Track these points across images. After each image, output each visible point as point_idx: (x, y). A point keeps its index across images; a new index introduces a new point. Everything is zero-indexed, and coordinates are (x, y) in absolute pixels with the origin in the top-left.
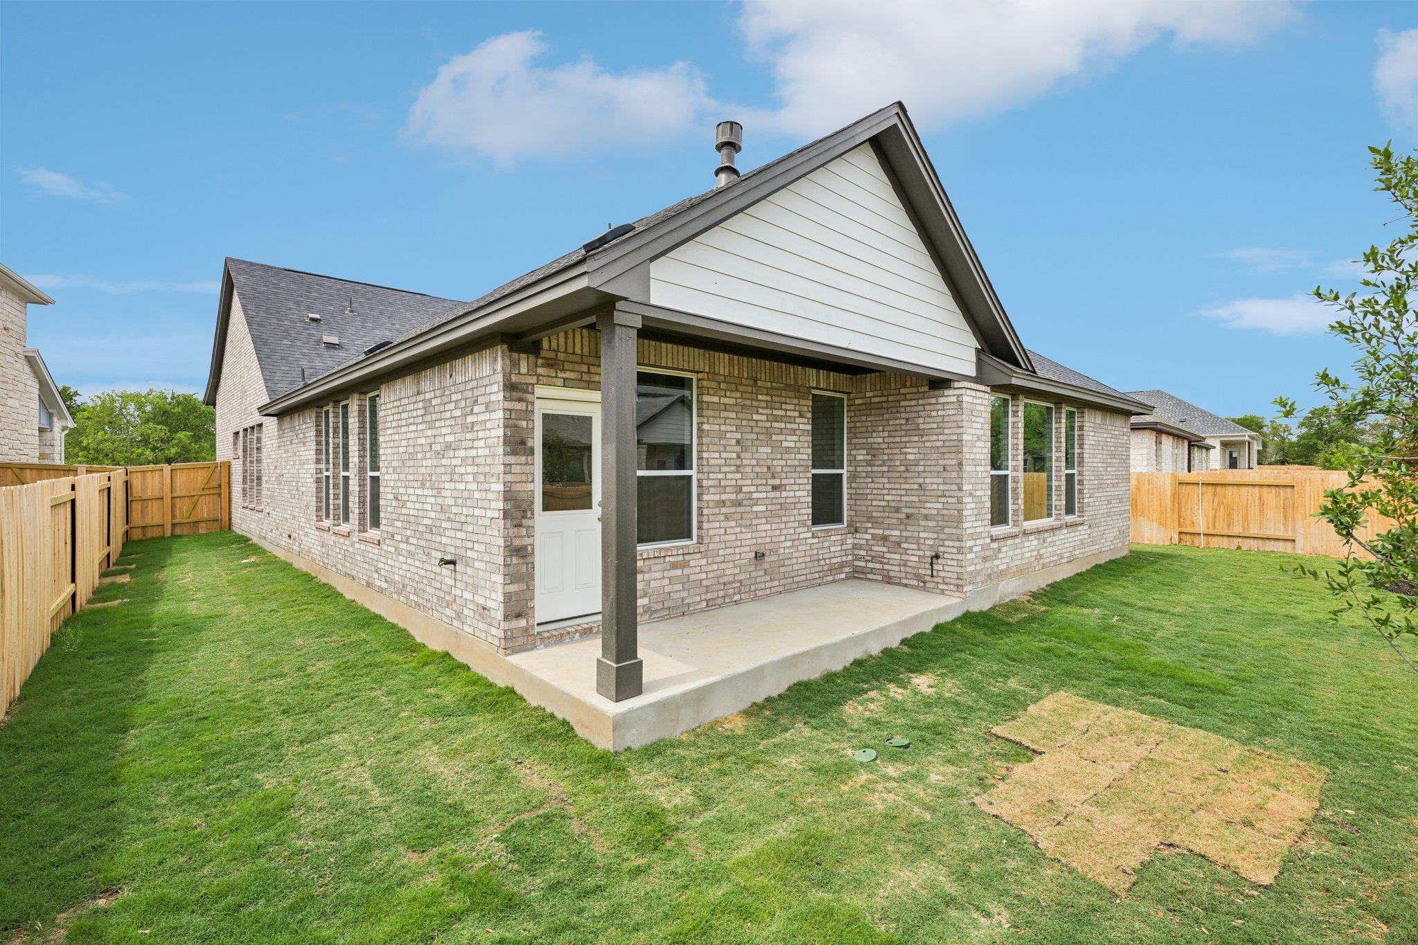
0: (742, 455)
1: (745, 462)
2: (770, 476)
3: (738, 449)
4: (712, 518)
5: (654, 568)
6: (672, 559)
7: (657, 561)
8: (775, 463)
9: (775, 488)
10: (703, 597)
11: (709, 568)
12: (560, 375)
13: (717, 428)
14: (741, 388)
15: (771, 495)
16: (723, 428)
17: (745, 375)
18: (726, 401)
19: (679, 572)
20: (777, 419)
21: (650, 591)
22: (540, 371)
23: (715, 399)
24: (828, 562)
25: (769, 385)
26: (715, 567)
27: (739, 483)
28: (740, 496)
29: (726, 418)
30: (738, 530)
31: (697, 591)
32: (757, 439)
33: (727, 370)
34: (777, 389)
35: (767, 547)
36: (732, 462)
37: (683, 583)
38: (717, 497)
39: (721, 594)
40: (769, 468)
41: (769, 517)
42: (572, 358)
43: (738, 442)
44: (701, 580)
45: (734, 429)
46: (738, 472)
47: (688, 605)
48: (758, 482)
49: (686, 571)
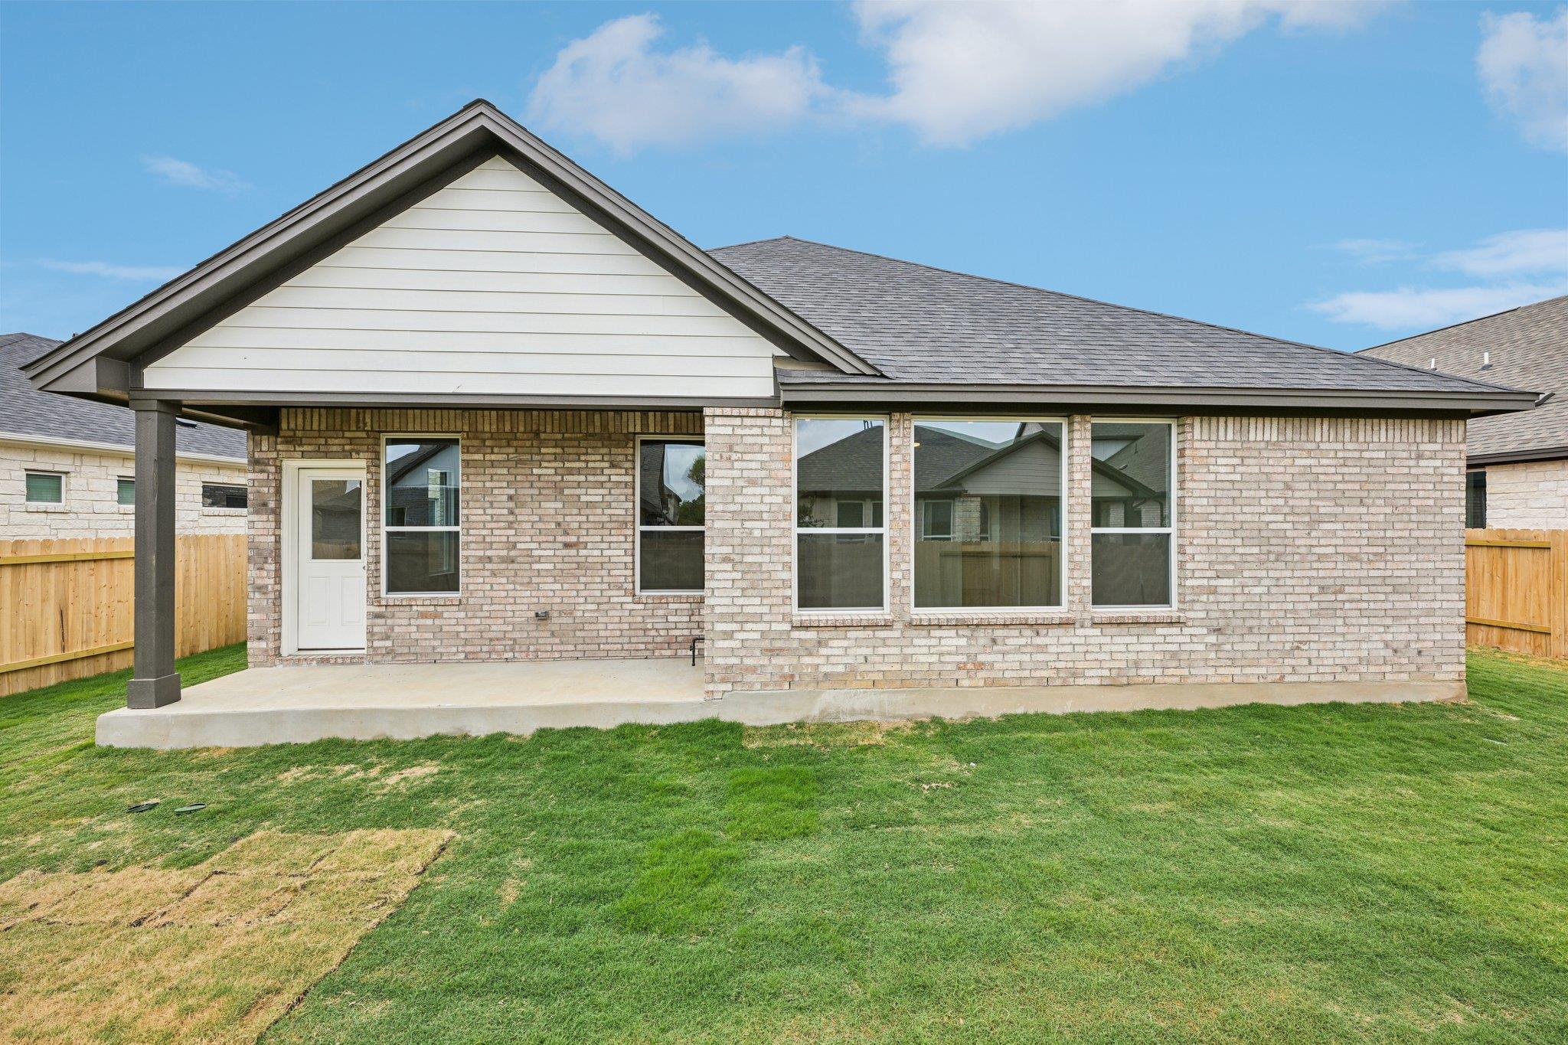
0: (517, 511)
1: (519, 518)
2: (560, 532)
3: (511, 505)
4: (471, 573)
5: (397, 615)
6: (419, 608)
7: (402, 609)
8: (568, 519)
9: (567, 545)
10: (460, 649)
11: (468, 622)
12: (297, 448)
13: (480, 485)
14: (515, 443)
15: (565, 552)
16: (488, 484)
17: (522, 429)
18: (493, 457)
19: (429, 622)
20: (571, 472)
21: (393, 635)
22: (279, 447)
23: (479, 457)
24: (662, 633)
25: (559, 436)
26: (478, 621)
27: (511, 539)
28: (513, 553)
29: (492, 475)
30: (511, 587)
31: (452, 642)
32: (540, 494)
33: (494, 427)
34: (570, 439)
35: (555, 607)
36: (502, 518)
37: (434, 633)
38: (481, 553)
39: (485, 649)
40: (558, 524)
41: (558, 576)
42: (308, 434)
43: (511, 498)
44: (458, 632)
45: (505, 484)
46: (510, 528)
47: (441, 654)
48: (541, 539)
49: (437, 622)
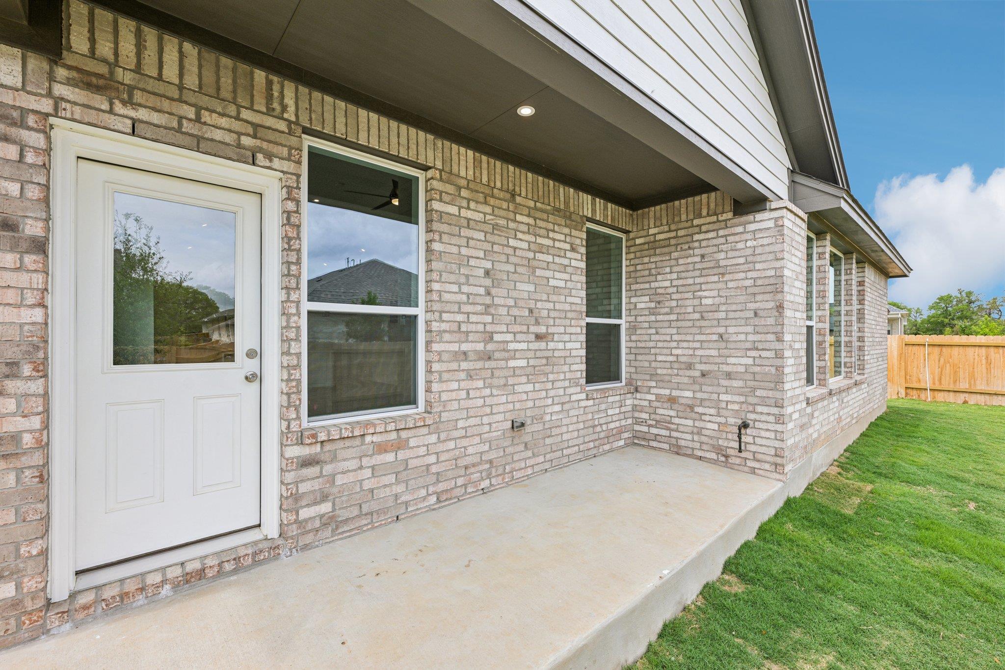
0: (494, 291)
1: (497, 301)
2: (533, 321)
3: (488, 282)
4: (445, 376)
5: (341, 454)
6: (375, 438)
7: (348, 443)
8: (539, 305)
9: (539, 337)
10: (431, 489)
11: (441, 447)
12: (119, 108)
13: (455, 250)
14: (492, 201)
15: (533, 346)
16: (464, 251)
17: (499, 185)
18: (469, 214)
19: (390, 457)
20: (542, 249)
21: (335, 490)
22: (60, 90)
23: (453, 210)
24: (604, 427)
25: (531, 204)
26: (451, 445)
27: (489, 328)
28: (490, 347)
29: (468, 238)
30: (487, 392)
31: (421, 482)
32: (515, 272)
33: (471, 172)
34: (542, 211)
35: (529, 413)
36: (478, 300)
37: (397, 474)
38: (455, 347)
39: (460, 482)
40: (531, 311)
41: (532, 374)
42: (151, 85)
43: (487, 273)
44: (428, 466)
45: (481, 255)
46: (487, 313)
47: (407, 504)
48: (517, 328)
49: (402, 455)
